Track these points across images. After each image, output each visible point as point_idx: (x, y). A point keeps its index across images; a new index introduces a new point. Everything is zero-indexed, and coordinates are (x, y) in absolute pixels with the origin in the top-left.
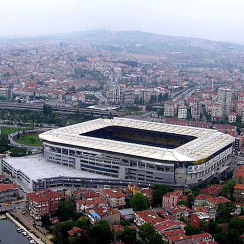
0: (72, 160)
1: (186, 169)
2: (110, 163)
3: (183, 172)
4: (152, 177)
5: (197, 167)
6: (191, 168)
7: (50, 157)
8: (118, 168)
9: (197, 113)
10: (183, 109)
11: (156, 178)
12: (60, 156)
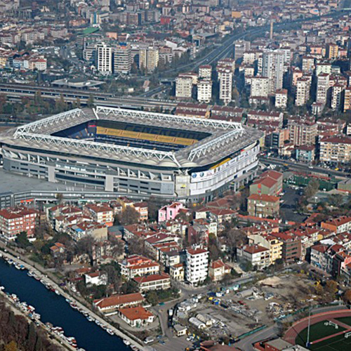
0: (43, 170)
1: (189, 177)
2: (94, 171)
3: (185, 181)
4: (147, 188)
5: (203, 174)
6: (196, 176)
7: (13, 167)
8: (104, 178)
9: (227, 92)
10: (205, 86)
11: (152, 189)
12: (27, 165)
